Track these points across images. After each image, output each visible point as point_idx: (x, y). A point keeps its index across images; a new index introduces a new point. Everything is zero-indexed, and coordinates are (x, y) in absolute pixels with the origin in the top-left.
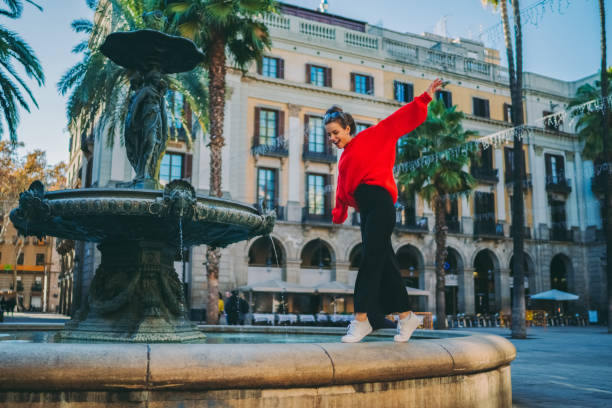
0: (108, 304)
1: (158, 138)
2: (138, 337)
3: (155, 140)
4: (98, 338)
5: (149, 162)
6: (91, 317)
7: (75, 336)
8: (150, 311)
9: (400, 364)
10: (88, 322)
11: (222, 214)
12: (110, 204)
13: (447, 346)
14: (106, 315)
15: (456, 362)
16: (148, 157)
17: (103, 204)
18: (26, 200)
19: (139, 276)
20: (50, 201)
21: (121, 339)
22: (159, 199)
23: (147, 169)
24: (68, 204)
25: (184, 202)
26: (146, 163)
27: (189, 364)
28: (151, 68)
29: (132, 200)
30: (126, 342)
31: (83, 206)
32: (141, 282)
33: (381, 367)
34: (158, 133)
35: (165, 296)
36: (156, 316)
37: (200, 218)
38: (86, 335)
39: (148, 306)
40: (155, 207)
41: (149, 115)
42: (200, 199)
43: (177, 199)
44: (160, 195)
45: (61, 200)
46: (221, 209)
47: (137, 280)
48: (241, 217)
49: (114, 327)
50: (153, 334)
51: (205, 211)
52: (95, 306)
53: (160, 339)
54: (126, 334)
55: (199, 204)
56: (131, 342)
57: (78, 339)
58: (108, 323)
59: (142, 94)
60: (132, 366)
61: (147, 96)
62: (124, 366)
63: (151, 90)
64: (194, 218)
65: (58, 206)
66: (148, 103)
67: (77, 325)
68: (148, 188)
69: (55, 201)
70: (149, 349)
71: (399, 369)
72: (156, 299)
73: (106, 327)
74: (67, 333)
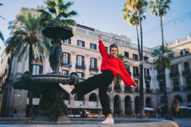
0: (46, 112)
1: (61, 59)
2: (58, 122)
4: (43, 122)
5: (58, 67)
7: (34, 122)
8: (61, 114)
10: (38, 117)
12: (53, 79)
14: (45, 115)
17: (51, 79)
18: (24, 77)
19: (56, 102)
20: (32, 78)
21: (51, 123)
22: (68, 78)
23: (57, 69)
24: (39, 79)
25: (76, 79)
26: (57, 67)
28: (58, 38)
29: (60, 78)
30: (54, 124)
31: (44, 80)
34: (61, 58)
36: (63, 115)
39: (60, 112)
40: (67, 80)
41: (58, 52)
42: (80, 79)
44: (69, 77)
49: (48, 119)
50: (62, 121)
53: (65, 123)
54: (53, 121)
56: (56, 124)
58: (46, 117)
59: (56, 46)
61: (58, 46)
63: (58, 44)
65: (35, 80)
66: (58, 48)
67: (34, 119)
69: (34, 78)
72: (62, 110)
73: (45, 119)
74: (30, 121)
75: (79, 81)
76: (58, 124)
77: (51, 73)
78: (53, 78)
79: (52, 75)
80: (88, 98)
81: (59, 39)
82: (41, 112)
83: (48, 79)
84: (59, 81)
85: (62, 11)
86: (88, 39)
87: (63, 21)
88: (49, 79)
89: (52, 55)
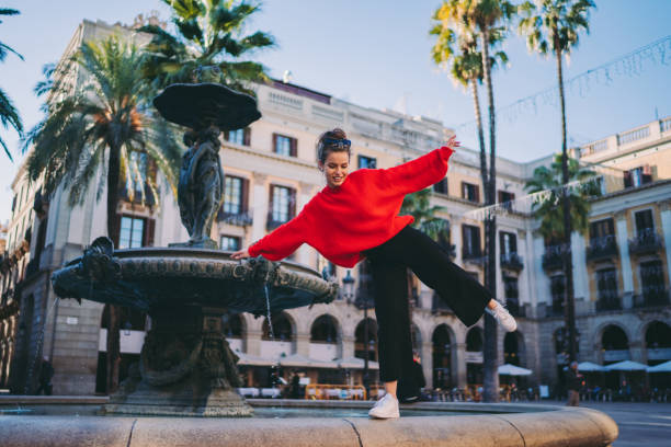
0: (166, 376)
1: (217, 198)
2: (208, 411)
3: (214, 199)
4: (156, 412)
5: (207, 222)
6: (141, 389)
7: (124, 411)
8: (216, 382)
10: (139, 395)
11: (302, 279)
12: (191, 266)
14: (161, 387)
18: (93, 257)
19: (201, 344)
20: (121, 260)
21: (185, 413)
23: (205, 230)
24: (143, 264)
25: (270, 265)
26: (204, 222)
28: (208, 124)
29: (215, 261)
30: (192, 416)
32: (202, 352)
34: (217, 192)
35: (228, 367)
36: (223, 388)
37: (282, 282)
38: (139, 409)
39: (214, 377)
41: (208, 172)
42: (283, 263)
45: (135, 259)
46: (301, 274)
47: (198, 349)
49: (172, 400)
50: (222, 408)
51: (287, 276)
52: (150, 377)
53: (230, 413)
54: (191, 408)
55: (282, 268)
56: (202, 417)
58: (166, 395)
59: (201, 151)
61: (206, 153)
63: (208, 146)
65: (130, 265)
66: (207, 159)
67: (126, 399)
69: (126, 259)
72: (221, 369)
73: (162, 400)
74: (113, 406)
75: (279, 272)
76: (206, 416)
77: (184, 245)
78: (190, 260)
79: (188, 249)
80: (309, 330)
82: (150, 375)
83: (175, 265)
84: (213, 269)
85: (222, 34)
86: (311, 129)
87: (224, 66)
88: (179, 263)
89: (186, 182)
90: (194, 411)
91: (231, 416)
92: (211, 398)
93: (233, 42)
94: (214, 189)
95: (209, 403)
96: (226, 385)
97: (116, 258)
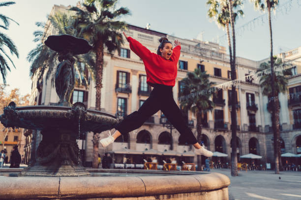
0: (44, 159)
1: (71, 84)
2: (58, 174)
3: (69, 84)
4: (39, 175)
5: (66, 94)
6: (37, 165)
7: (28, 174)
8: (64, 162)
9: (176, 186)
10: (35, 167)
11: (99, 118)
13: (198, 178)
15: (202, 185)
16: (65, 92)
17: (43, 113)
18: (7, 111)
19: (59, 146)
21: (50, 175)
22: (70, 111)
23: (65, 97)
24: (27, 113)
25: (81, 112)
26: (64, 94)
27: (78, 186)
29: (57, 111)
30: (52, 176)
31: (34, 114)
32: (60, 149)
33: (167, 187)
34: (70, 81)
35: (71, 155)
36: (67, 165)
37: (88, 119)
38: (34, 174)
39: (63, 160)
40: (68, 114)
41: (66, 73)
42: (89, 111)
43: (78, 111)
44: (70, 109)
45: (24, 111)
46: (98, 116)
47: (58, 148)
48: (107, 119)
49: (47, 169)
50: (65, 173)
51: (90, 116)
52: (38, 160)
53: (68, 175)
54: (52, 173)
55: (88, 113)
56: (55, 177)
57: (29, 175)
58: (45, 167)
59: (63, 63)
60: (51, 187)
61: (66, 64)
62: (47, 187)
63: (67, 61)
64: (86, 120)
65: (22, 113)
66: (66, 67)
68: (64, 106)
69: (21, 111)
70: (60, 179)
71: (176, 188)
72: (67, 156)
73: (42, 169)
74: (25, 172)
76: (57, 176)
77: (56, 104)
81: (70, 53)
85: (105, 9)
90: (54, 174)
91: (69, 176)
92: (61, 168)
93: (110, 13)
94: (69, 80)
95: (59, 171)
96: (68, 163)
97: (17, 111)
